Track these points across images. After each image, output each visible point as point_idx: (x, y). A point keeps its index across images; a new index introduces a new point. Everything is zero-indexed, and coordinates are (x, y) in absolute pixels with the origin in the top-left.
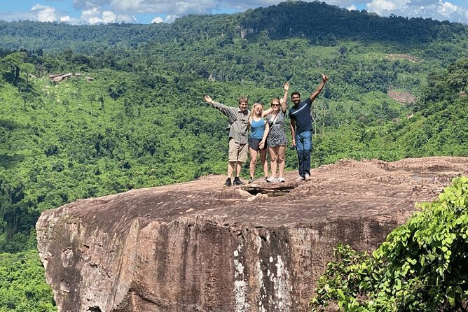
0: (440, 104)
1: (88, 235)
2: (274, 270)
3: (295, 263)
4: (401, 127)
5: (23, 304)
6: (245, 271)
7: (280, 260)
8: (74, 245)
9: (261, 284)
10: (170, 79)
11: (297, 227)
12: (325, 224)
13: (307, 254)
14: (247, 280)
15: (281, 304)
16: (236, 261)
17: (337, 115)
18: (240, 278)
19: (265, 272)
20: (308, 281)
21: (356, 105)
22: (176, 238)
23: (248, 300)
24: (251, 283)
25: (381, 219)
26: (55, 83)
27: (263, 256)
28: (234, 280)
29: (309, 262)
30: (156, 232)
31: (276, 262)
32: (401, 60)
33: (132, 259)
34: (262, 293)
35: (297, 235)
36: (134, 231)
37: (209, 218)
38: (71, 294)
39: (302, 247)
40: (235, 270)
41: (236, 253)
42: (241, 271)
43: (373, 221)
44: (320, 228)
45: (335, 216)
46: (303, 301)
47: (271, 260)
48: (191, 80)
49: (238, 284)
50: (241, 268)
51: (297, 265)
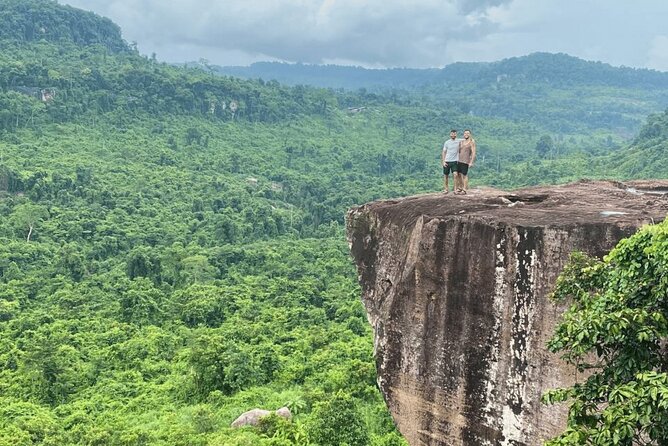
0: (656, 140)
1: (383, 225)
2: (529, 260)
3: (546, 256)
4: (621, 157)
5: (325, 275)
6: (504, 259)
7: (534, 253)
8: (373, 233)
9: (517, 271)
10: (438, 113)
11: (550, 228)
12: (574, 227)
13: (557, 249)
14: (506, 266)
15: (532, 286)
16: (498, 252)
17: (570, 145)
18: (500, 265)
19: (521, 262)
20: (556, 270)
21: (585, 138)
22: (452, 232)
23: (505, 282)
24: (509, 270)
25: (622, 225)
26: (353, 114)
27: (521, 248)
28: (496, 266)
29: (557, 255)
30: (436, 227)
31: (531, 254)
32: (626, 103)
33: (417, 246)
34: (518, 277)
35: (550, 234)
36: (419, 225)
37: (479, 218)
38: (369, 269)
39: (553, 245)
40: (497, 258)
41: (499, 246)
42: (502, 260)
43: (615, 226)
44: (570, 229)
45: (583, 221)
46: (550, 285)
47: (527, 252)
48: (455, 115)
49: (498, 269)
50: (501, 258)
51: (548, 258)
